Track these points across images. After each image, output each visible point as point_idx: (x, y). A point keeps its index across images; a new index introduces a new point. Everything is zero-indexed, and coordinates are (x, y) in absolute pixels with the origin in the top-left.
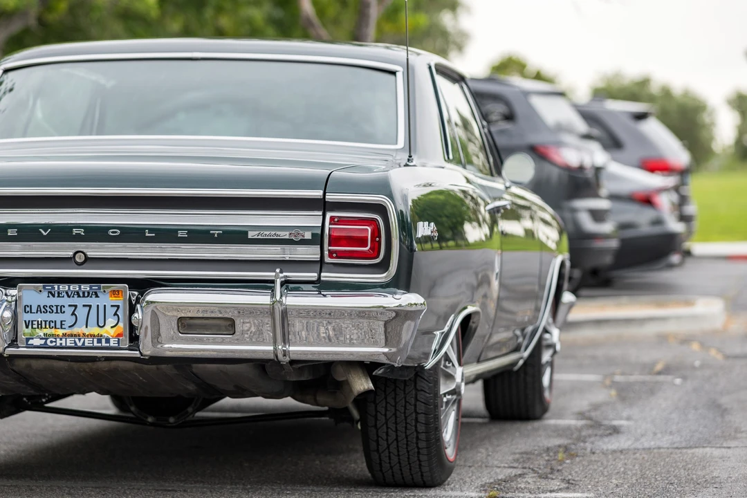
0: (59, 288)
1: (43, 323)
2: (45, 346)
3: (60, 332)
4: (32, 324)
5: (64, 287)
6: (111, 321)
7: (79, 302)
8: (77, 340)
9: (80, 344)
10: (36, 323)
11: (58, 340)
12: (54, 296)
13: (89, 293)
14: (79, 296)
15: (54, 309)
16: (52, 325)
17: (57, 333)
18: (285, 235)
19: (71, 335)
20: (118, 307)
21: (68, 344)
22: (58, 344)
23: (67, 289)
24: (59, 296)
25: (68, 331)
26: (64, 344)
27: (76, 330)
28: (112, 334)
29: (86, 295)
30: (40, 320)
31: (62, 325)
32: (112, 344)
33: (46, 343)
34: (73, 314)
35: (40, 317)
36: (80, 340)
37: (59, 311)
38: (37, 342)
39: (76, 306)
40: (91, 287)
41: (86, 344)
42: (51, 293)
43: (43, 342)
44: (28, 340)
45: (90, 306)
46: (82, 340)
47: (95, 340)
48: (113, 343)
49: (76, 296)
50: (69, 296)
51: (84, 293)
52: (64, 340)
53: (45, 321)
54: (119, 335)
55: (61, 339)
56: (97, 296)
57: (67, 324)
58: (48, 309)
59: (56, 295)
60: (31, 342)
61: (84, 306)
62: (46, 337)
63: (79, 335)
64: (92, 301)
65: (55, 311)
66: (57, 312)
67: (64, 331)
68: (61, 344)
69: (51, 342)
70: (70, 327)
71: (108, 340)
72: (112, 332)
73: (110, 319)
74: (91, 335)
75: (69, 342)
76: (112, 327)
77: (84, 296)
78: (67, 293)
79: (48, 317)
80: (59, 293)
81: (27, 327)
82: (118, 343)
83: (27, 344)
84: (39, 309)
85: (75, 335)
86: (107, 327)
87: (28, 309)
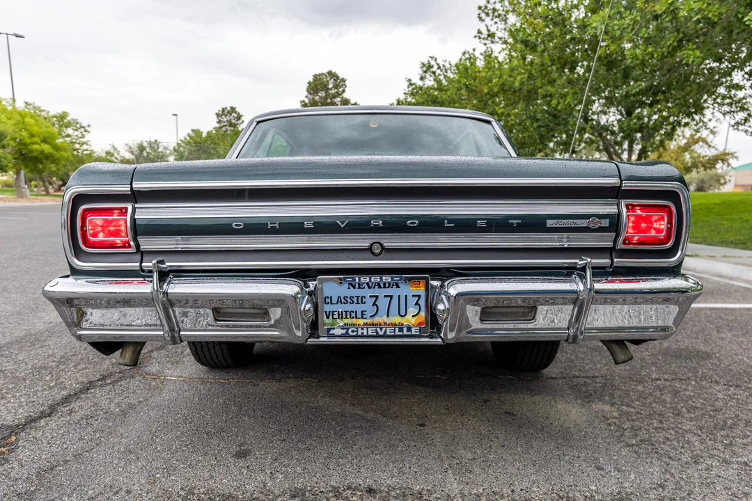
0: (359, 280)
1: (344, 313)
2: (346, 335)
3: (361, 322)
4: (333, 315)
5: (365, 279)
6: (412, 310)
7: (381, 293)
8: (378, 329)
9: (381, 333)
10: (336, 313)
11: (360, 329)
12: (354, 287)
13: (389, 284)
14: (380, 287)
15: (355, 300)
16: (353, 315)
17: (358, 323)
18: (582, 223)
19: (372, 325)
20: (419, 296)
21: (370, 333)
22: (360, 334)
23: (368, 280)
24: (359, 288)
25: (369, 321)
26: (365, 334)
27: (377, 320)
28: (413, 323)
29: (387, 285)
30: (340, 310)
31: (362, 315)
32: (413, 333)
33: (347, 332)
34: (374, 304)
35: (340, 308)
36: (381, 329)
37: (360, 302)
38: (338, 332)
39: (377, 297)
40: (392, 278)
41: (388, 333)
42: (351, 284)
43: (344, 331)
44: (329, 330)
45: (391, 297)
46: (384, 329)
47: (397, 329)
48: (414, 331)
49: (377, 287)
50: (369, 287)
51: (385, 284)
52: (365, 329)
53: (346, 312)
54: (420, 324)
55: (362, 329)
56: (398, 287)
57: (368, 314)
58: (349, 300)
59: (357, 286)
60: (332, 332)
61: (385, 296)
62: (346, 327)
63: (380, 325)
64: (393, 291)
65: (355, 302)
66: (358, 303)
67: (365, 321)
68: (362, 333)
69: (353, 331)
70: (371, 317)
71: (409, 329)
72: (413, 321)
73: (411, 309)
74: (392, 324)
75: (371, 331)
76: (413, 316)
77: (385, 287)
78: (368, 284)
79: (349, 307)
80: (359, 285)
81: (328, 317)
82: (420, 331)
83: (328, 334)
84: (339, 300)
85: (376, 325)
86: (409, 317)
87: (328, 300)
